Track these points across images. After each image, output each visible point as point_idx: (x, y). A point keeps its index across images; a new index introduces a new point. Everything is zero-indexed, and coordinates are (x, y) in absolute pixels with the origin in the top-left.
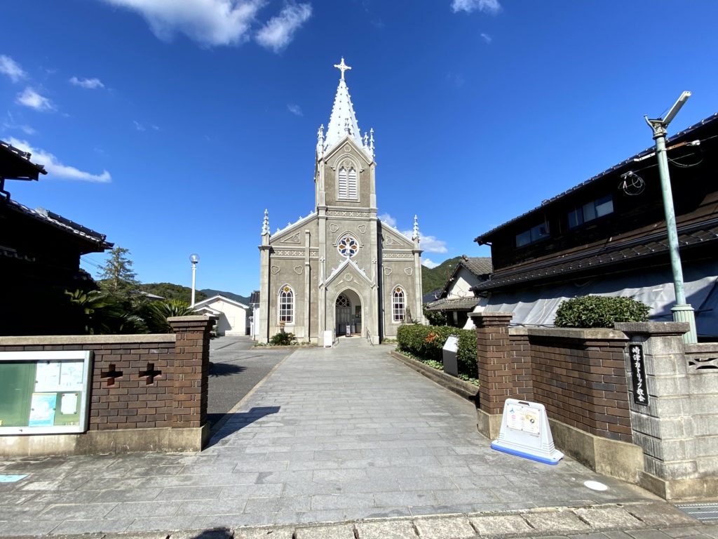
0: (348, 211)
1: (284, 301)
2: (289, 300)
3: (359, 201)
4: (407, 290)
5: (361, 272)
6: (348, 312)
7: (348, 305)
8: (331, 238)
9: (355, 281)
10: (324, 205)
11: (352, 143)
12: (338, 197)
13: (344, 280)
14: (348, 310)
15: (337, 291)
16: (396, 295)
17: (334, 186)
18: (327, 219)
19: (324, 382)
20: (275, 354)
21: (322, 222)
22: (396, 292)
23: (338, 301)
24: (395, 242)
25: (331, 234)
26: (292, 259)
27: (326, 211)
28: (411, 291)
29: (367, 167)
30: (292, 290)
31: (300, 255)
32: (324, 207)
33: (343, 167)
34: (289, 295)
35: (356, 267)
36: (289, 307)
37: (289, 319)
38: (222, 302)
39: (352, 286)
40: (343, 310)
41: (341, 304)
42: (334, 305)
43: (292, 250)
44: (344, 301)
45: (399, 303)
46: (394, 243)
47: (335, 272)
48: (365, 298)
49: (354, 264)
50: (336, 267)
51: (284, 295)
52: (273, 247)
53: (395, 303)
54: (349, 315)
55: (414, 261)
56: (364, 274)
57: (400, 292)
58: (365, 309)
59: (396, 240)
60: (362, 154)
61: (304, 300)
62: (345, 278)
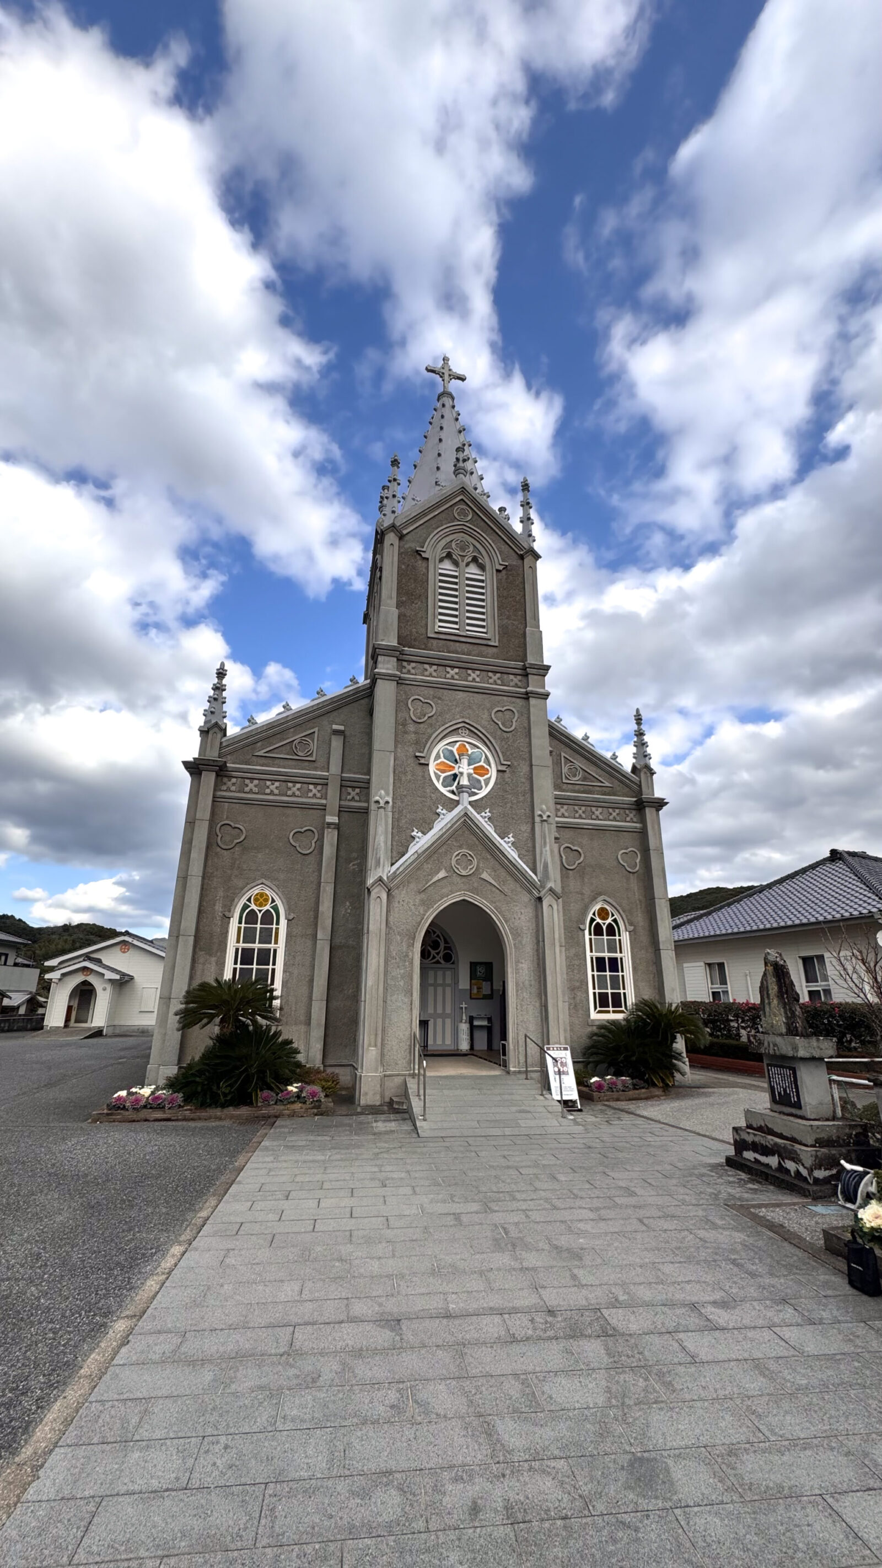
1: (249, 936)
2: (267, 936)
3: (494, 644)
4: (628, 913)
5: (506, 846)
7: (447, 958)
8: (412, 737)
9: (485, 876)
10: (394, 644)
11: (475, 501)
12: (439, 626)
13: (450, 869)
14: (449, 974)
15: (427, 904)
16: (598, 931)
17: (423, 596)
18: (400, 681)
22: (598, 920)
23: (423, 939)
24: (587, 776)
25: (411, 727)
26: (287, 805)
27: (400, 659)
28: (640, 919)
31: (313, 795)
32: (394, 649)
33: (449, 554)
34: (267, 918)
35: (490, 830)
36: (265, 957)
39: (475, 891)
40: (430, 975)
42: (416, 952)
43: (287, 780)
45: (606, 955)
46: (584, 779)
47: (422, 842)
48: (517, 934)
49: (482, 819)
50: (425, 826)
51: (252, 917)
52: (229, 764)
53: (595, 954)
55: (641, 832)
56: (513, 854)
57: (609, 920)
58: (517, 969)
59: (592, 770)
60: (501, 528)
61: (314, 935)
62: (453, 862)
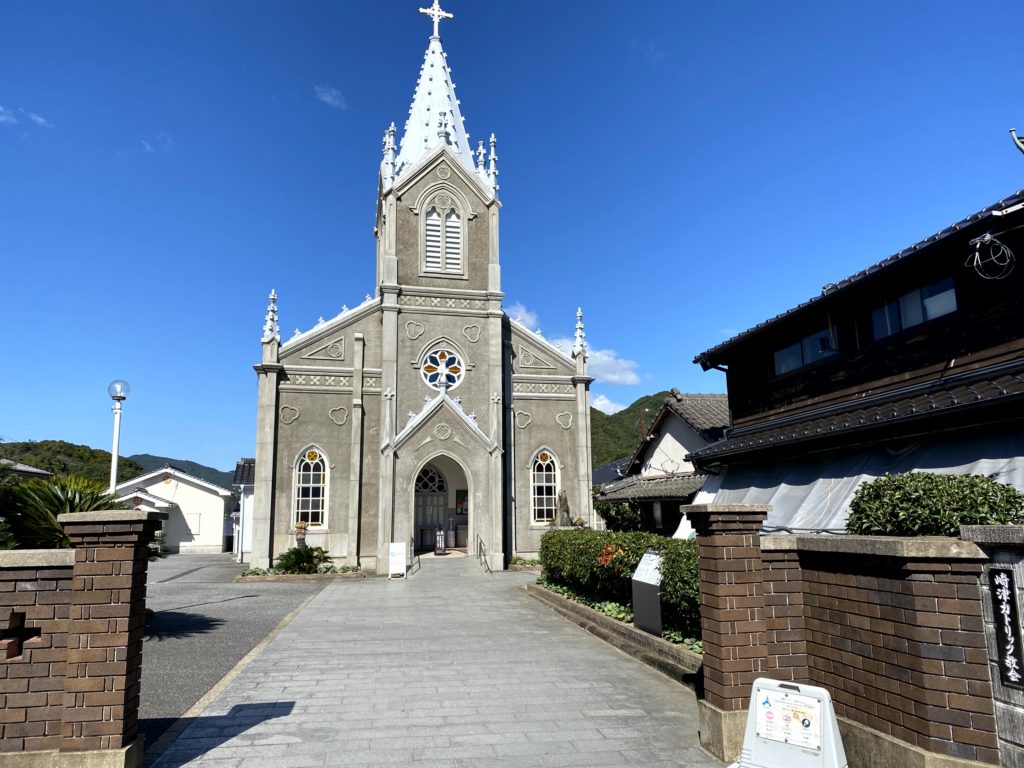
0: (444, 296)
1: (306, 479)
2: (317, 479)
3: (465, 277)
4: (561, 457)
5: (469, 420)
6: (441, 503)
7: (441, 488)
8: (408, 350)
9: (456, 439)
10: (394, 284)
11: (453, 161)
12: (424, 268)
13: (433, 436)
14: (441, 499)
15: (418, 458)
16: (540, 468)
17: (415, 245)
18: (399, 312)
19: (387, 650)
20: (285, 592)
21: (390, 318)
22: (540, 462)
23: (419, 479)
24: (537, 361)
25: (408, 343)
26: (326, 392)
27: (399, 295)
28: (569, 460)
29: (482, 210)
30: (324, 457)
31: (343, 385)
32: (394, 288)
33: (434, 209)
34: (317, 468)
35: (459, 410)
36: (317, 492)
37: (316, 518)
38: (174, 482)
39: (449, 449)
40: (429, 499)
41: (425, 486)
42: (412, 488)
43: (325, 374)
44: (432, 479)
45: (544, 484)
46: (536, 363)
47: (415, 420)
48: (475, 474)
49: (453, 403)
50: (417, 409)
51: (307, 468)
52: (285, 366)
53: (537, 484)
54: (441, 509)
55: (574, 400)
56: (474, 425)
57: (548, 462)
58: (475, 496)
59: (541, 356)
60: (472, 182)
61: (348, 478)
62: (435, 432)
